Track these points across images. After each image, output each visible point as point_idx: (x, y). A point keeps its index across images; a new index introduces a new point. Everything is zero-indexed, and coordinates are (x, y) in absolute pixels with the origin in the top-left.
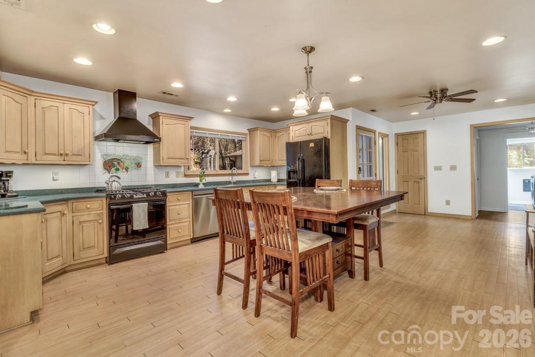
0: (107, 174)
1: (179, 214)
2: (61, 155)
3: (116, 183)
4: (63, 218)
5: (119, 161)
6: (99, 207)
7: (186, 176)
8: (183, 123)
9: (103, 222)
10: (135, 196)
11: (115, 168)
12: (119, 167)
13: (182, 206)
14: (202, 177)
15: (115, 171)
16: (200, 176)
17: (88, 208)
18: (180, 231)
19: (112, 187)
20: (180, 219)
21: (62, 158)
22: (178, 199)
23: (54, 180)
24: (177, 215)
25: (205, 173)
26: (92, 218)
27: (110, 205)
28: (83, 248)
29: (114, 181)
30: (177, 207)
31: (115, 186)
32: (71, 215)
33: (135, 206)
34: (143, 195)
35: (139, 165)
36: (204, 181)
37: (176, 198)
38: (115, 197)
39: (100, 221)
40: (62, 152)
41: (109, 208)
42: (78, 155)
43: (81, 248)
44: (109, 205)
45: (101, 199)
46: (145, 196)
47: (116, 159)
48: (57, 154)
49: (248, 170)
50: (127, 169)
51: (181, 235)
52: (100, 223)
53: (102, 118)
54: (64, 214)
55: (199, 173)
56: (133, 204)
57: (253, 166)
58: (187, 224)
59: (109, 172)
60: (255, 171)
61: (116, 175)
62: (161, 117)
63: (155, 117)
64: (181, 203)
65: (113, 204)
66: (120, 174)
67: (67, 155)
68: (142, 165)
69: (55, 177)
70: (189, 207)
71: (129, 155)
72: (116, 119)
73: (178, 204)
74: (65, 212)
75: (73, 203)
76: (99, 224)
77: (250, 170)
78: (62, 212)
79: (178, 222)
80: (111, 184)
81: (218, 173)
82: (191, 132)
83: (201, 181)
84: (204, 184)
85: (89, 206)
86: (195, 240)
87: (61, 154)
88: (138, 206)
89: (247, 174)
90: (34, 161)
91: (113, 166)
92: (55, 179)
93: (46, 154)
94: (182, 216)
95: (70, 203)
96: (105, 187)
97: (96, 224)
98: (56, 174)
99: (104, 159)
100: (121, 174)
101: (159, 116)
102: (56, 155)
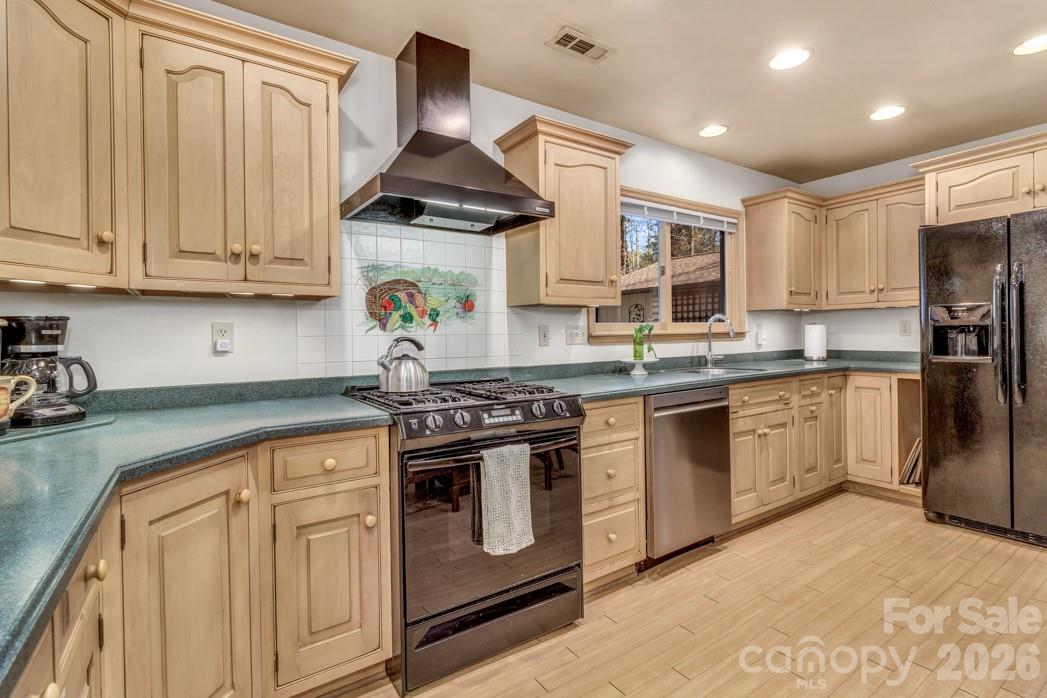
0: (377, 331)
1: (609, 477)
2: (236, 256)
3: (410, 364)
4: (238, 520)
5: (411, 287)
6: (367, 465)
7: (593, 339)
8: (602, 161)
9: (378, 524)
10: (487, 420)
11: (401, 312)
12: (412, 310)
13: (618, 449)
14: (641, 344)
15: (400, 322)
16: (637, 341)
17: (328, 472)
18: (613, 536)
19: (399, 380)
20: (612, 495)
21: (237, 271)
22: (607, 423)
23: (217, 352)
24: (605, 476)
25: (653, 332)
26: (340, 507)
27: (405, 457)
28: (312, 633)
29: (405, 357)
30: (606, 451)
31: (409, 377)
32: (267, 498)
33: (490, 458)
34: (513, 414)
35: (467, 305)
36: (648, 358)
37: (602, 420)
38: (423, 425)
39: (370, 520)
40: (238, 247)
41: (403, 468)
42: (292, 260)
43: (304, 632)
44: (402, 455)
45: (373, 431)
46: (518, 416)
47: (405, 282)
48: (220, 252)
49: (741, 324)
50: (434, 316)
51: (615, 550)
52: (369, 529)
53: (363, 142)
54: (238, 503)
55: (633, 332)
56: (484, 453)
57: (756, 312)
58: (631, 509)
59: (384, 327)
60: (759, 326)
61: (405, 334)
62: (541, 138)
63: (523, 136)
64: (615, 437)
65: (415, 454)
66: (415, 331)
67: (254, 256)
68: (477, 304)
69: (219, 342)
70: (636, 449)
71: (441, 269)
72: (401, 149)
73: (606, 439)
74: (245, 494)
75: (273, 451)
76: (364, 532)
77: (749, 326)
78: (232, 496)
79: (606, 504)
80: (397, 369)
81: (669, 332)
82: (622, 204)
83: (637, 355)
84: (646, 366)
85: (330, 462)
86: (648, 565)
87: (233, 254)
88: (502, 460)
89: (740, 335)
90: (138, 282)
91: (393, 304)
92: (219, 348)
93: (182, 253)
94: (620, 482)
95: (262, 454)
96: (378, 377)
97: (355, 530)
98: (223, 332)
99: (368, 278)
100: (420, 331)
101: (536, 133)
102: (218, 259)
